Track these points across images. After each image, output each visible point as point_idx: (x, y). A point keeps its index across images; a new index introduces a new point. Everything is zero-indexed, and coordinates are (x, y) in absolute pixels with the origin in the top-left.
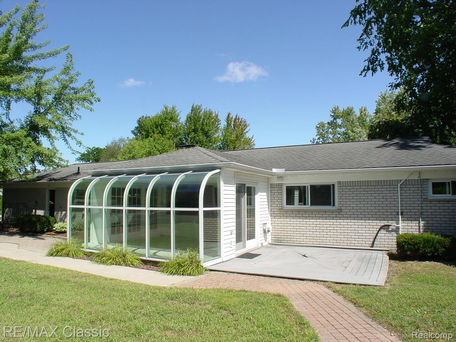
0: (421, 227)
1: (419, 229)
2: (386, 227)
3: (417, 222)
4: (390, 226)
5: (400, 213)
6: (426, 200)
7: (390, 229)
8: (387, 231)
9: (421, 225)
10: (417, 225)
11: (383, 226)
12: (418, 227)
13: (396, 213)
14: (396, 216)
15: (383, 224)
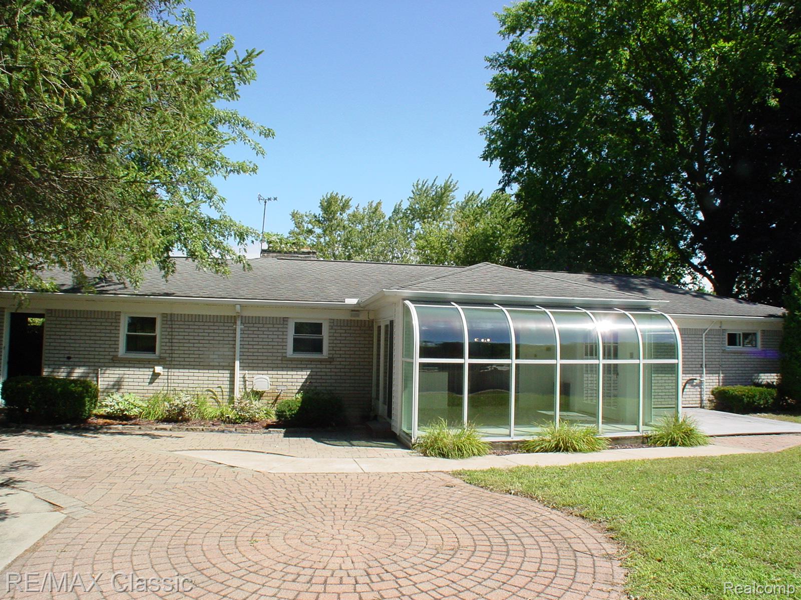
0: (721, 381)
1: (719, 382)
2: (691, 381)
3: (717, 375)
4: (696, 379)
5: (704, 366)
6: (724, 351)
7: (695, 384)
8: (692, 386)
9: (721, 378)
10: (717, 378)
11: (688, 380)
12: (717, 381)
13: (699, 366)
14: (701, 369)
15: (688, 378)
